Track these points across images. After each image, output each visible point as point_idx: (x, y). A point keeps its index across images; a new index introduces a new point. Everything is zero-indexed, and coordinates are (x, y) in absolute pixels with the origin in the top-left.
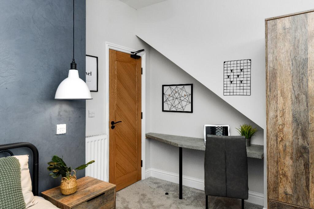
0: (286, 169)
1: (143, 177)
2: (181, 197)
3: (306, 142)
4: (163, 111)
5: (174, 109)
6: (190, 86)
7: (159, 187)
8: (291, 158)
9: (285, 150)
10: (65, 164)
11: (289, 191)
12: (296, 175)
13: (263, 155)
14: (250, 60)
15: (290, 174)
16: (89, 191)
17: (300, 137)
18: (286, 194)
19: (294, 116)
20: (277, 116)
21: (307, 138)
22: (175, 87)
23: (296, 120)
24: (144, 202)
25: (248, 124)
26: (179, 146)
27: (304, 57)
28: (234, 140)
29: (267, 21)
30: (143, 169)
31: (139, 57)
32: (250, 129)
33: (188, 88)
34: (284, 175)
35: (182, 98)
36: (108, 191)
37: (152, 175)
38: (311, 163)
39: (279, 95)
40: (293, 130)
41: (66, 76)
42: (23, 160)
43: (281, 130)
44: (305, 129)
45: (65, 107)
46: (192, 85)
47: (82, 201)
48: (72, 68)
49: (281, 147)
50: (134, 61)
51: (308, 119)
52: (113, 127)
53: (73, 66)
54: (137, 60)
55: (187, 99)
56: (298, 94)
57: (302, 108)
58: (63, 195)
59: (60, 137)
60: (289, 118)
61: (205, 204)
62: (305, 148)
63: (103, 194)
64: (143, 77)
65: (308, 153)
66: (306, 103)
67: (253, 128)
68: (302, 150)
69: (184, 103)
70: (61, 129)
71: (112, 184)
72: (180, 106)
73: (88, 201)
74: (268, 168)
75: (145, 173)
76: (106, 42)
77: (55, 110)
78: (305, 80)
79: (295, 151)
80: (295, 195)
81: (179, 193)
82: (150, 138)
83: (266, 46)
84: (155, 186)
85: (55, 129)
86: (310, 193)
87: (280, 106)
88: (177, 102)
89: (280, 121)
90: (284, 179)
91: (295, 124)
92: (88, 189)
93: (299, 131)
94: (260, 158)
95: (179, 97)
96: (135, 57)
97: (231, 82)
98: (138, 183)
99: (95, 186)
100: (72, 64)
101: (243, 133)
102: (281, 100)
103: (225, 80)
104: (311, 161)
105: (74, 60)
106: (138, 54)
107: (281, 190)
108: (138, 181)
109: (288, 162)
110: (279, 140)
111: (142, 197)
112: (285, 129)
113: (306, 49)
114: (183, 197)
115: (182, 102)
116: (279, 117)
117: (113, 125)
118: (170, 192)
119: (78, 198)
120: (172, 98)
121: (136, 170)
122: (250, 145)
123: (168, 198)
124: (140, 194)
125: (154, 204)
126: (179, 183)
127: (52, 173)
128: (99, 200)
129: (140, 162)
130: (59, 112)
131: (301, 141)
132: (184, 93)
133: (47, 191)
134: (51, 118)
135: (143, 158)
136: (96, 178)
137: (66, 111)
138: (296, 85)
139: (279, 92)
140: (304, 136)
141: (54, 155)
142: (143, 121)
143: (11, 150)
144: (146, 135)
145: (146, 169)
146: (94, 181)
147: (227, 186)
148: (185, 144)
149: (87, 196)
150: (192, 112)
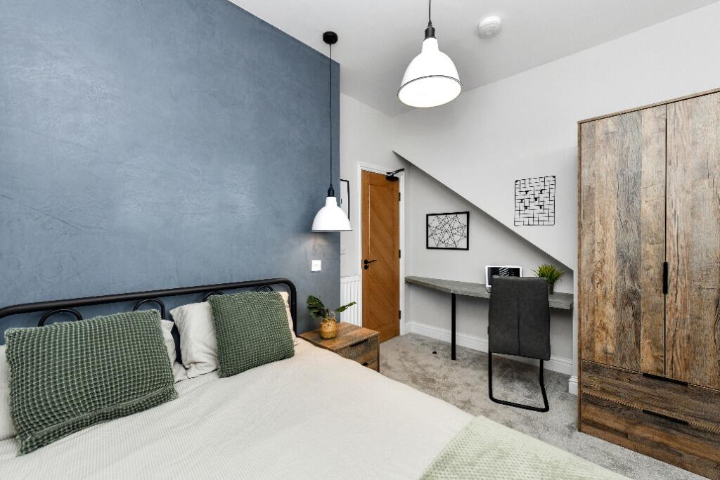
0: (605, 320)
1: (402, 333)
2: (454, 357)
3: (636, 284)
4: (428, 248)
5: (443, 246)
6: (466, 215)
7: (423, 344)
8: (614, 306)
9: (605, 296)
10: (323, 306)
11: (611, 349)
12: (621, 329)
13: (572, 305)
14: (554, 177)
15: (611, 327)
16: (350, 336)
17: (628, 277)
18: (606, 353)
19: (618, 251)
20: (594, 251)
21: (637, 279)
22: (444, 216)
23: (622, 255)
24: (406, 360)
25: (549, 264)
26: (452, 292)
27: (635, 170)
28: (530, 283)
29: (580, 124)
30: (402, 321)
31: (397, 179)
32: (553, 271)
33: (463, 218)
34: (604, 328)
35: (454, 231)
36: (371, 338)
37: (414, 330)
38: (644, 313)
39: (598, 223)
40: (617, 269)
41: (323, 204)
42: (285, 296)
43: (600, 269)
44: (636, 267)
45: (320, 241)
46: (468, 213)
47: (345, 345)
48: (329, 196)
49: (599, 292)
50: (390, 184)
51: (639, 253)
52: (366, 267)
53: (331, 193)
54: (394, 183)
55: (461, 231)
56: (626, 222)
57: (632, 238)
58: (322, 338)
59: (314, 274)
60: (611, 252)
61: (488, 367)
62: (635, 292)
63: (366, 340)
64: (402, 203)
65: (639, 299)
66: (636, 232)
67: (557, 269)
68: (631, 296)
69: (456, 238)
70: (317, 266)
71: (373, 331)
72: (451, 242)
73: (352, 346)
74: (580, 320)
75: (406, 326)
76: (358, 162)
77: (310, 244)
78: (636, 201)
79: (619, 297)
80: (619, 355)
81: (451, 352)
82: (411, 283)
83: (580, 158)
84: (418, 343)
85: (309, 266)
86: (641, 352)
87: (598, 238)
88: (447, 236)
89: (598, 257)
90: (604, 334)
91: (621, 261)
92: (349, 334)
93: (626, 269)
94: (568, 308)
95: (449, 229)
96: (392, 179)
97: (526, 207)
98: (396, 338)
99: (355, 332)
100: (329, 191)
101: (542, 275)
102: (599, 229)
103: (517, 205)
104: (643, 310)
105: (331, 185)
106: (395, 175)
107: (598, 347)
108: (395, 336)
109: (610, 311)
110: (597, 281)
111: (403, 355)
112: (606, 267)
113: (639, 159)
114: (457, 357)
115: (455, 236)
116: (596, 253)
117: (366, 264)
118: (440, 351)
119: (341, 342)
120: (440, 231)
121: (393, 322)
122: (552, 292)
123: (436, 357)
124: (400, 351)
125: (419, 363)
126: (451, 342)
127: (312, 314)
128: (362, 346)
129: (398, 313)
130: (314, 246)
131: (628, 283)
132: (457, 225)
133: (305, 334)
134: (306, 253)
135: (402, 308)
136: (353, 323)
137: (320, 246)
138: (623, 210)
139: (597, 219)
140: (634, 277)
141: (311, 295)
142: (402, 260)
143: (272, 286)
144: (406, 278)
145: (405, 321)
146: (353, 328)
147: (519, 342)
148: (460, 291)
149: (350, 341)
150: (467, 249)
